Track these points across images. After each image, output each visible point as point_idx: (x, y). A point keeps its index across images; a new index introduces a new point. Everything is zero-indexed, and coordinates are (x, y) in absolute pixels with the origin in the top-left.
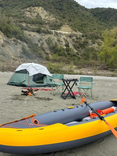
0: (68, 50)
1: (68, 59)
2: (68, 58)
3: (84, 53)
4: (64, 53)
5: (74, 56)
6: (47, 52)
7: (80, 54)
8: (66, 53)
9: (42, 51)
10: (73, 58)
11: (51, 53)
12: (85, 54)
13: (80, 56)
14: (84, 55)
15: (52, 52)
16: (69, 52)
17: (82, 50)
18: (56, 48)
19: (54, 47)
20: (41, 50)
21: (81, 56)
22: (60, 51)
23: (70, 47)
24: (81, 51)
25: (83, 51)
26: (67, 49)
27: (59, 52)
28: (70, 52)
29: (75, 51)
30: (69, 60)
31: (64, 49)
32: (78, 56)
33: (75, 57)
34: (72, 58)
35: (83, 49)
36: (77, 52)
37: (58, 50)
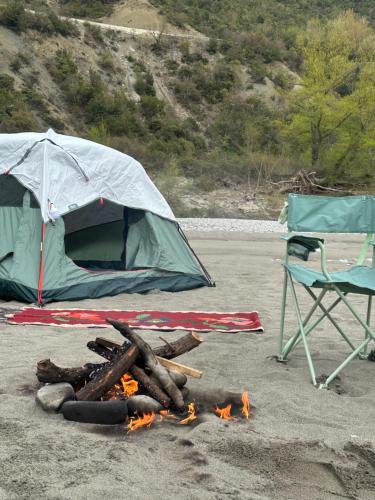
0: (151, 108)
1: (152, 149)
2: (151, 143)
3: (222, 123)
4: (133, 121)
5: (179, 134)
6: (55, 115)
7: (206, 126)
8: (142, 121)
9: (34, 112)
10: (175, 142)
11: (72, 123)
12: (225, 125)
13: (201, 134)
14: (223, 130)
15: (79, 117)
16: (154, 119)
17: (209, 109)
18: (96, 101)
19: (88, 97)
20: (26, 106)
21: (207, 134)
22: (115, 112)
23: (159, 95)
24: (207, 112)
25: (213, 114)
26: (144, 105)
27: (112, 117)
28: (158, 118)
29: (183, 114)
30: (157, 152)
31: (131, 105)
32: (195, 134)
33: (182, 140)
34: (169, 143)
35: (214, 106)
36: (190, 120)
37: (107, 106)
